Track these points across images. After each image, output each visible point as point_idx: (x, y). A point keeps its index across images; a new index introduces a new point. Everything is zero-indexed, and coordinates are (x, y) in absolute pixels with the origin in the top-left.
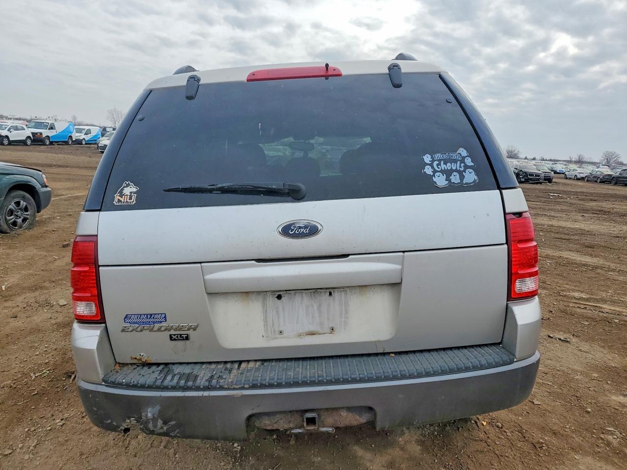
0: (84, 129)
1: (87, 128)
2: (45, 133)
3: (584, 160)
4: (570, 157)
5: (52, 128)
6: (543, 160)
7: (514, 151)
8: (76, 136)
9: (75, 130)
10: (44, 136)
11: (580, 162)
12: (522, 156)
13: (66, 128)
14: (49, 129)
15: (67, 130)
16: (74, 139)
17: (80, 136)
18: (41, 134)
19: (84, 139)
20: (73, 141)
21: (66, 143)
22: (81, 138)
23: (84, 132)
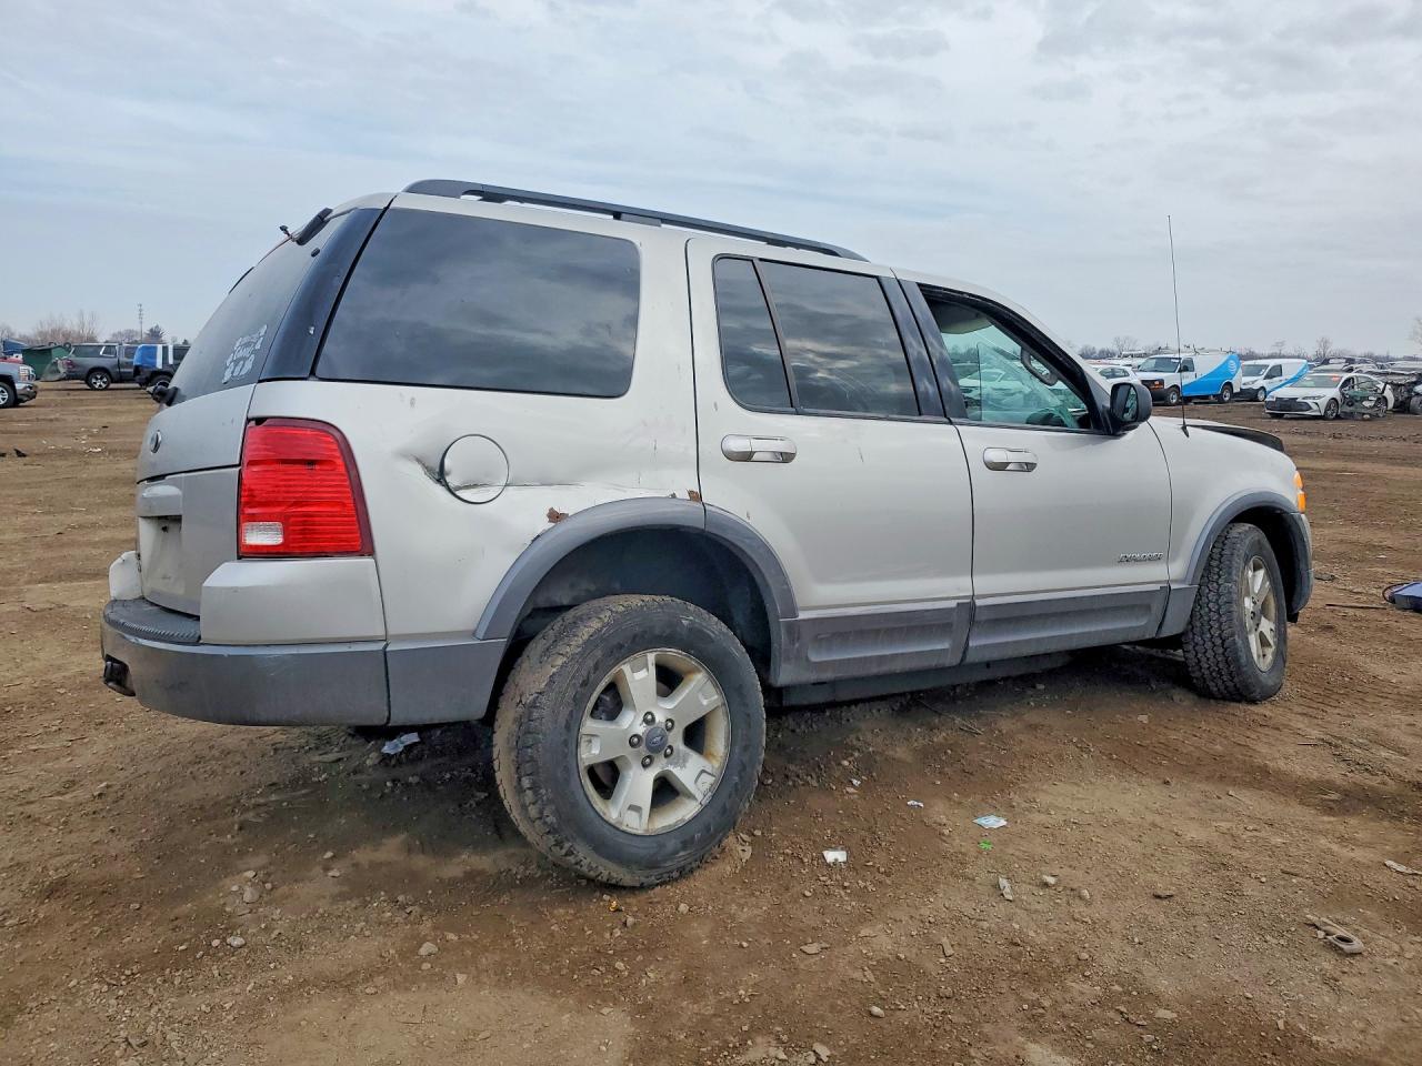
0: (1267, 366)
1: (1272, 363)
2: (1170, 379)
5: (1185, 369)
8: (1241, 382)
9: (1240, 370)
10: (1166, 386)
13: (1221, 367)
14: (1180, 371)
15: (1223, 370)
16: (1236, 390)
17: (1253, 382)
18: (1161, 382)
19: (1263, 388)
20: (1234, 395)
21: (1219, 399)
22: (1256, 387)
23: (1265, 372)
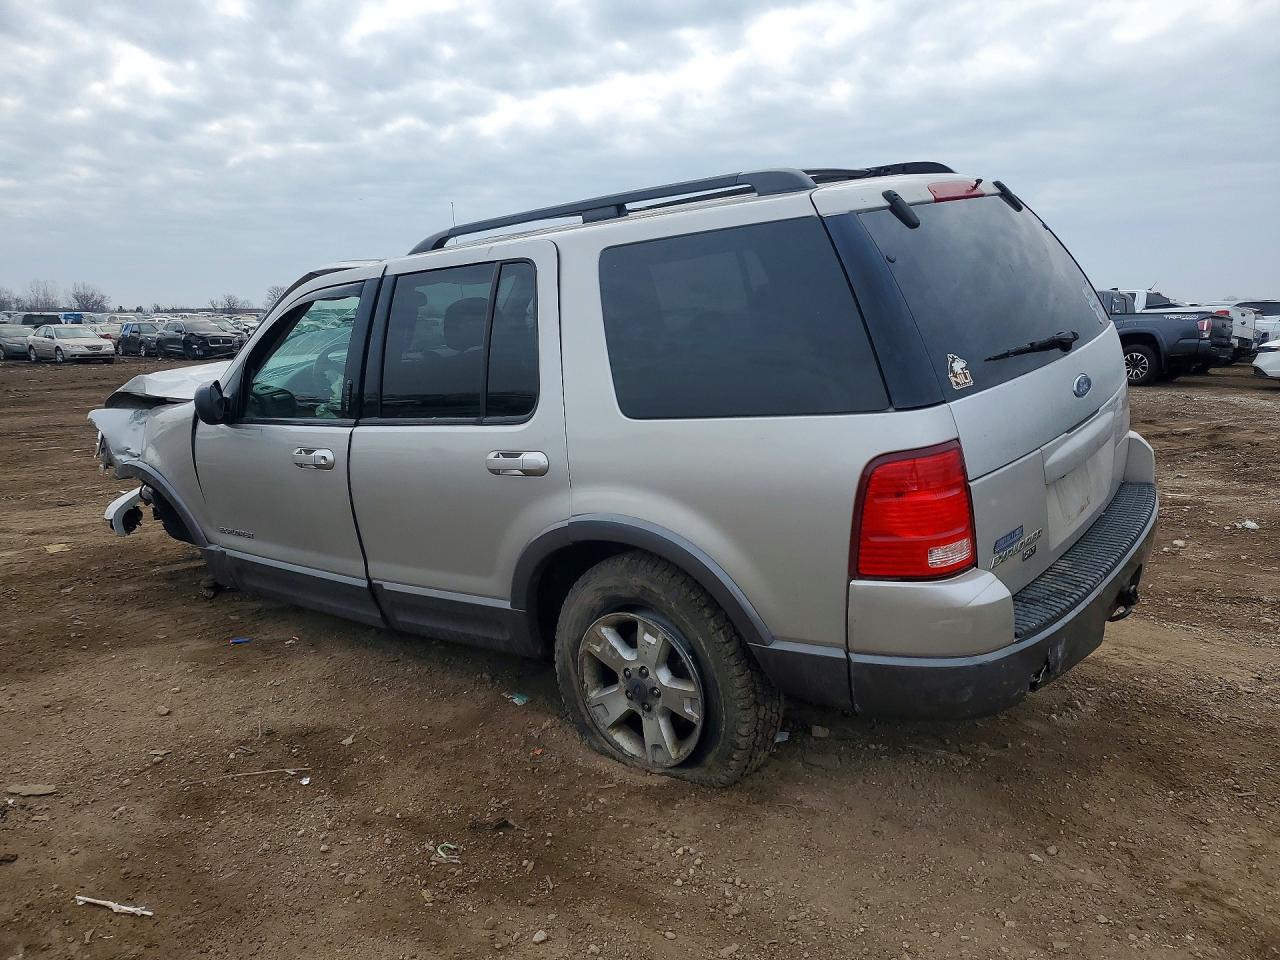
3: (238, 306)
4: (212, 303)
6: (158, 310)
7: (92, 295)
11: (231, 310)
12: (113, 305)
